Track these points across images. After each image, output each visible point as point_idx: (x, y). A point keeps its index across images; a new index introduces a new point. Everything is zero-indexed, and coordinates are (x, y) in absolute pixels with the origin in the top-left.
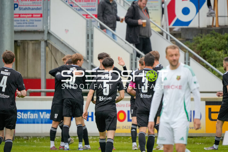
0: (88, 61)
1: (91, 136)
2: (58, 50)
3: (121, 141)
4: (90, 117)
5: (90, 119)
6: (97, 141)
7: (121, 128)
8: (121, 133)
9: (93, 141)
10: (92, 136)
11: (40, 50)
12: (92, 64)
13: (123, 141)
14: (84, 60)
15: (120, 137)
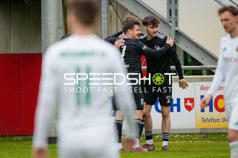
0: (170, 24)
1: (177, 134)
2: (127, 9)
3: (221, 140)
4: (175, 105)
5: (175, 108)
6: (185, 140)
7: (221, 121)
8: (222, 129)
9: (180, 140)
10: (179, 134)
11: (101, 10)
12: (176, 28)
13: (224, 140)
14: (165, 23)
15: (220, 133)
